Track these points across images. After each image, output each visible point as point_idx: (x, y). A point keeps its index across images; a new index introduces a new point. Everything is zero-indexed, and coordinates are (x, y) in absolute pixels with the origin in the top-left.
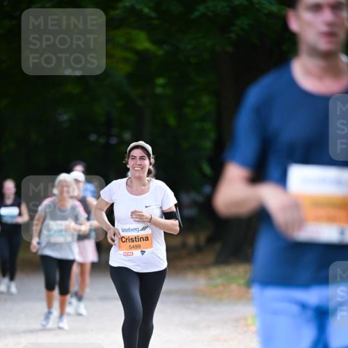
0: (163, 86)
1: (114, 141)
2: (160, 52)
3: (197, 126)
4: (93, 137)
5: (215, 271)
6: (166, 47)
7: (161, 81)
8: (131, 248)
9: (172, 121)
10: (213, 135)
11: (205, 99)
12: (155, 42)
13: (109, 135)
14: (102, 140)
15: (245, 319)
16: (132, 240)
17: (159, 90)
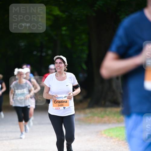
0: (65, 30)
1: (44, 54)
2: (64, 16)
3: (80, 48)
4: (35, 53)
5: (88, 111)
6: (67, 14)
7: (64, 28)
8: (59, 106)
9: (69, 46)
10: (87, 52)
11: (84, 36)
12: (61, 11)
13: (42, 52)
14: (39, 54)
15: (101, 131)
16: (59, 102)
17: (63, 32)
